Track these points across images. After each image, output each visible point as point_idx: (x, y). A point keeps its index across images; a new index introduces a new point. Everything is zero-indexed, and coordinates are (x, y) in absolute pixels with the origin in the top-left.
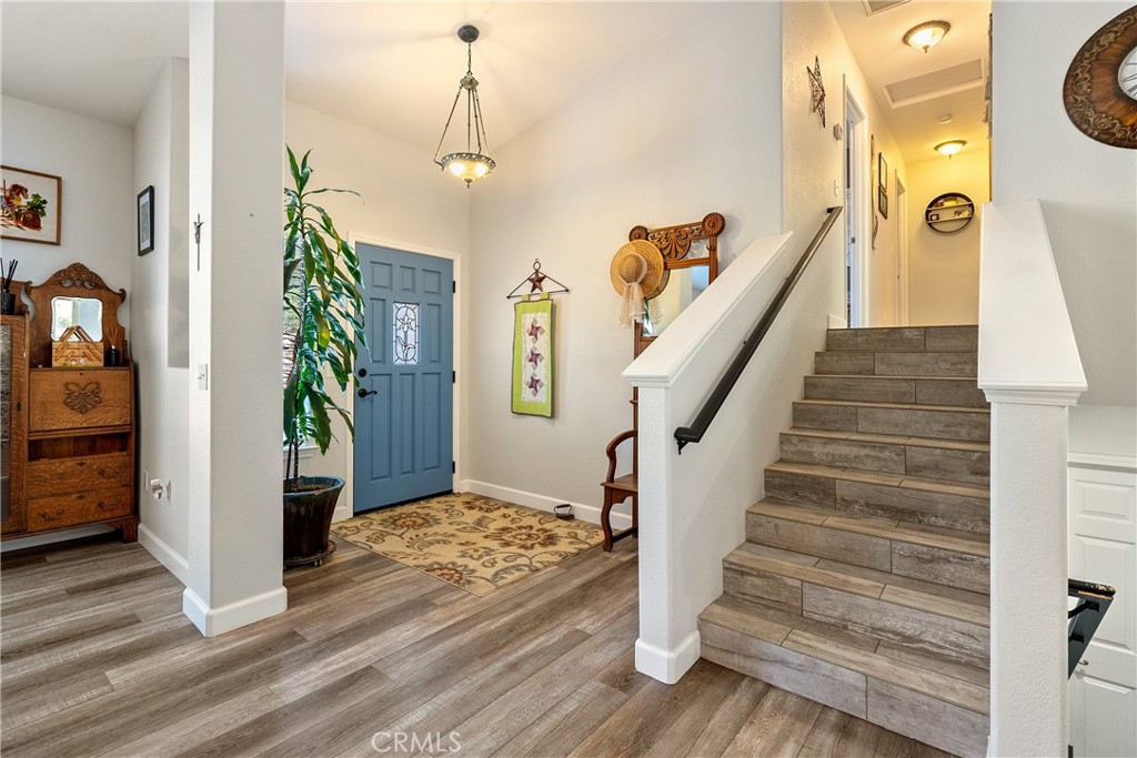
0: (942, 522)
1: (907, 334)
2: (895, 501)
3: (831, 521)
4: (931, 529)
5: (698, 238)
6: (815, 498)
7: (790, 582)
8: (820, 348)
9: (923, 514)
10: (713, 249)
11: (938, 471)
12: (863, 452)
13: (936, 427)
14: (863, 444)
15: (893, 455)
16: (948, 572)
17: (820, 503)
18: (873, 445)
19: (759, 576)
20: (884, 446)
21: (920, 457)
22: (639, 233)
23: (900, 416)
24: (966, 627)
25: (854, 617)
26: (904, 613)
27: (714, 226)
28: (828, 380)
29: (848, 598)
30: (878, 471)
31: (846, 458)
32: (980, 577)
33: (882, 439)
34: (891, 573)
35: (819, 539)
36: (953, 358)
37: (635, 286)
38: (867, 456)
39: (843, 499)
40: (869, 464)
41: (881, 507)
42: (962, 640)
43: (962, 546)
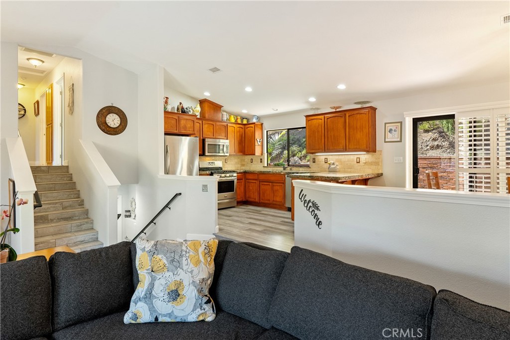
0: (77, 218)
1: (43, 168)
2: (65, 216)
3: (53, 225)
4: (75, 220)
6: (41, 221)
7: (51, 241)
9: (73, 217)
11: (71, 207)
12: (50, 206)
13: (65, 196)
14: (50, 204)
15: (59, 206)
16: (84, 227)
17: (43, 223)
18: (53, 203)
19: (42, 243)
20: (56, 203)
21: (66, 204)
23: (55, 194)
24: (92, 234)
25: (70, 242)
26: (81, 236)
29: (68, 238)
30: (55, 210)
32: (91, 225)
33: (54, 201)
34: (71, 232)
35: (52, 230)
36: (62, 176)
38: (51, 207)
39: (51, 220)
40: (52, 209)
41: (62, 219)
42: (92, 237)
43: (86, 220)
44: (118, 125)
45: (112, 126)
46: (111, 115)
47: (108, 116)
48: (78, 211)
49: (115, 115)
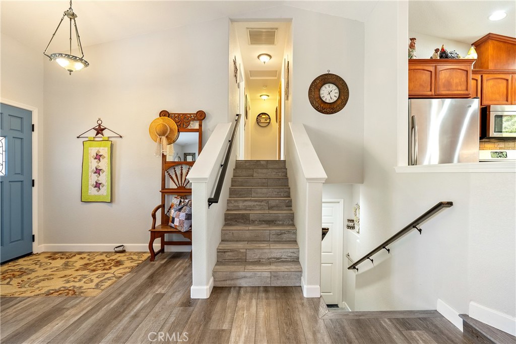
0: (281, 223)
1: (262, 162)
2: (268, 218)
3: (251, 228)
4: (278, 225)
5: (194, 120)
6: (243, 221)
7: (242, 251)
8: (234, 168)
9: (276, 221)
10: (200, 126)
11: (277, 207)
12: (255, 203)
13: (275, 193)
14: (256, 201)
15: (266, 204)
16: (285, 237)
17: (245, 223)
18: (259, 201)
19: (231, 251)
20: (262, 201)
21: (272, 203)
22: (164, 114)
23: (265, 190)
24: (291, 250)
25: (263, 257)
26: (277, 251)
27: (201, 116)
28: (240, 179)
29: (261, 251)
30: (260, 210)
31: (250, 206)
32: (294, 236)
33: (261, 199)
34: (269, 241)
35: (248, 235)
36: (276, 171)
37: (164, 138)
38: (257, 205)
39: (252, 220)
40: (258, 208)
41: (264, 221)
42: (292, 254)
43: (288, 228)
44: (335, 99)
45: (328, 101)
46: (327, 86)
47: (323, 88)
48: (282, 213)
49: (331, 85)
